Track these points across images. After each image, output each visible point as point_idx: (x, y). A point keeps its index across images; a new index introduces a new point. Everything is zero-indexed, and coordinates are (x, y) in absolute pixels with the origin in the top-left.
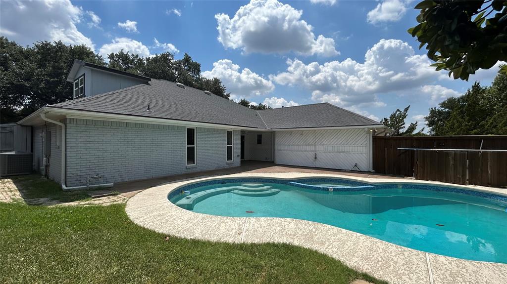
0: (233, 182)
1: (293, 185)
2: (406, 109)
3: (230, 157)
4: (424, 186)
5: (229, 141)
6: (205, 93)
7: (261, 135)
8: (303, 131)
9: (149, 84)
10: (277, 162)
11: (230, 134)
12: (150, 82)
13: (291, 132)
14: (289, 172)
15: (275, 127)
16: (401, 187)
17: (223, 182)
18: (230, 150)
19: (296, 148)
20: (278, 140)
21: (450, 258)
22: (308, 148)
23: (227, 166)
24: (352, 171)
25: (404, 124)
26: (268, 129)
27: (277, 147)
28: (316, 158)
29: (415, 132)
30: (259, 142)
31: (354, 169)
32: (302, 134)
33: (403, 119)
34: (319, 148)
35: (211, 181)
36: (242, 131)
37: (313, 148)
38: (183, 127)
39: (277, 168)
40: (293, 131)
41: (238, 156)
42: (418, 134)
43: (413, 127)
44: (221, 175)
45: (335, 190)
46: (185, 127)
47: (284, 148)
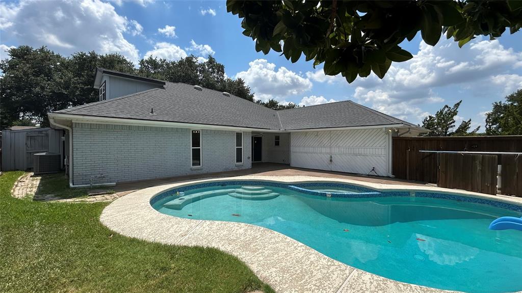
0: (234, 184)
1: (293, 189)
2: (457, 105)
3: (239, 159)
4: (442, 195)
5: (239, 143)
6: (224, 94)
7: (279, 137)
8: (318, 132)
9: (164, 88)
10: (293, 164)
11: (239, 136)
12: (164, 86)
13: (306, 133)
14: (299, 175)
15: (290, 128)
16: (413, 195)
17: (223, 185)
18: (239, 152)
19: (311, 150)
20: (294, 142)
21: (375, 277)
22: (324, 150)
23: (236, 169)
24: (369, 176)
25: (454, 122)
26: (282, 130)
27: (292, 149)
28: (331, 161)
29: (469, 131)
30: (277, 144)
31: (371, 174)
32: (317, 135)
33: (452, 117)
34: (335, 150)
35: (211, 183)
36: (253, 132)
37: (328, 150)
38: (187, 130)
39: (289, 171)
40: (308, 132)
41: (249, 158)
42: (473, 133)
43: (465, 126)
44: (225, 177)
45: (333, 196)
46: (190, 129)
47: (299, 150)
